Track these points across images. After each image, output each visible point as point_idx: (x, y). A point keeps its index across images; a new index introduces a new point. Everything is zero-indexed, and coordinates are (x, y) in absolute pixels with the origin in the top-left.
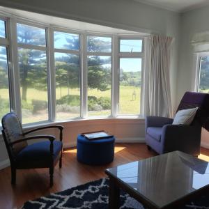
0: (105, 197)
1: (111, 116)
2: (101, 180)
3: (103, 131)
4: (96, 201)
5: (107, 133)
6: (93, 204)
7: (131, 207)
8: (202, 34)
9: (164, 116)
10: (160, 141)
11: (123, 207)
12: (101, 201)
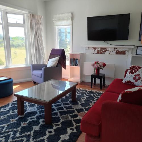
0: (14, 111)
1: (7, 66)
2: (9, 104)
3: (3, 76)
4: (9, 114)
5: (6, 77)
6: (7, 116)
7: (31, 111)
8: (58, 16)
9: (42, 63)
10: (41, 77)
11: (26, 112)
12: (12, 114)
